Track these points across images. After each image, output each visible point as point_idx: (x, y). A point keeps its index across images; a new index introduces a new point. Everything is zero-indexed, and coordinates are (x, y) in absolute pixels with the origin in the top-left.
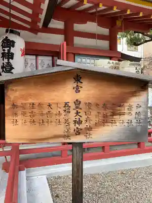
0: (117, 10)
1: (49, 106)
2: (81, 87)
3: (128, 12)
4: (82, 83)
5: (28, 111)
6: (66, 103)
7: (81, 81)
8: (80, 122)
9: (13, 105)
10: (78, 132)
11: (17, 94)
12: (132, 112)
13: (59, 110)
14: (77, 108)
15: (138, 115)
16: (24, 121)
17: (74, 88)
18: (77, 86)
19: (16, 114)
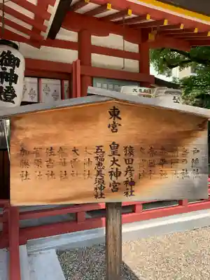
0: (151, 20)
1: (75, 151)
2: (120, 125)
3: (166, 23)
4: (120, 119)
5: (44, 159)
6: (99, 148)
7: (119, 116)
8: (118, 174)
9: (23, 150)
10: (115, 188)
11: (29, 134)
12: (188, 159)
13: (89, 156)
14: (114, 153)
15: (196, 163)
16: (38, 173)
17: (109, 127)
18: (114, 123)
19: (26, 164)
